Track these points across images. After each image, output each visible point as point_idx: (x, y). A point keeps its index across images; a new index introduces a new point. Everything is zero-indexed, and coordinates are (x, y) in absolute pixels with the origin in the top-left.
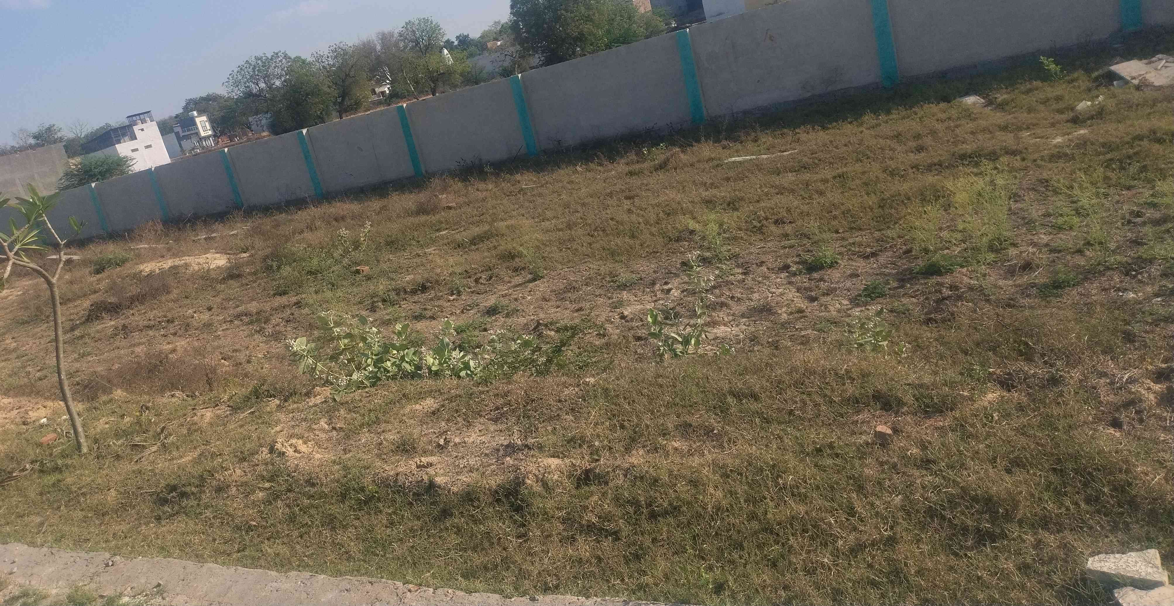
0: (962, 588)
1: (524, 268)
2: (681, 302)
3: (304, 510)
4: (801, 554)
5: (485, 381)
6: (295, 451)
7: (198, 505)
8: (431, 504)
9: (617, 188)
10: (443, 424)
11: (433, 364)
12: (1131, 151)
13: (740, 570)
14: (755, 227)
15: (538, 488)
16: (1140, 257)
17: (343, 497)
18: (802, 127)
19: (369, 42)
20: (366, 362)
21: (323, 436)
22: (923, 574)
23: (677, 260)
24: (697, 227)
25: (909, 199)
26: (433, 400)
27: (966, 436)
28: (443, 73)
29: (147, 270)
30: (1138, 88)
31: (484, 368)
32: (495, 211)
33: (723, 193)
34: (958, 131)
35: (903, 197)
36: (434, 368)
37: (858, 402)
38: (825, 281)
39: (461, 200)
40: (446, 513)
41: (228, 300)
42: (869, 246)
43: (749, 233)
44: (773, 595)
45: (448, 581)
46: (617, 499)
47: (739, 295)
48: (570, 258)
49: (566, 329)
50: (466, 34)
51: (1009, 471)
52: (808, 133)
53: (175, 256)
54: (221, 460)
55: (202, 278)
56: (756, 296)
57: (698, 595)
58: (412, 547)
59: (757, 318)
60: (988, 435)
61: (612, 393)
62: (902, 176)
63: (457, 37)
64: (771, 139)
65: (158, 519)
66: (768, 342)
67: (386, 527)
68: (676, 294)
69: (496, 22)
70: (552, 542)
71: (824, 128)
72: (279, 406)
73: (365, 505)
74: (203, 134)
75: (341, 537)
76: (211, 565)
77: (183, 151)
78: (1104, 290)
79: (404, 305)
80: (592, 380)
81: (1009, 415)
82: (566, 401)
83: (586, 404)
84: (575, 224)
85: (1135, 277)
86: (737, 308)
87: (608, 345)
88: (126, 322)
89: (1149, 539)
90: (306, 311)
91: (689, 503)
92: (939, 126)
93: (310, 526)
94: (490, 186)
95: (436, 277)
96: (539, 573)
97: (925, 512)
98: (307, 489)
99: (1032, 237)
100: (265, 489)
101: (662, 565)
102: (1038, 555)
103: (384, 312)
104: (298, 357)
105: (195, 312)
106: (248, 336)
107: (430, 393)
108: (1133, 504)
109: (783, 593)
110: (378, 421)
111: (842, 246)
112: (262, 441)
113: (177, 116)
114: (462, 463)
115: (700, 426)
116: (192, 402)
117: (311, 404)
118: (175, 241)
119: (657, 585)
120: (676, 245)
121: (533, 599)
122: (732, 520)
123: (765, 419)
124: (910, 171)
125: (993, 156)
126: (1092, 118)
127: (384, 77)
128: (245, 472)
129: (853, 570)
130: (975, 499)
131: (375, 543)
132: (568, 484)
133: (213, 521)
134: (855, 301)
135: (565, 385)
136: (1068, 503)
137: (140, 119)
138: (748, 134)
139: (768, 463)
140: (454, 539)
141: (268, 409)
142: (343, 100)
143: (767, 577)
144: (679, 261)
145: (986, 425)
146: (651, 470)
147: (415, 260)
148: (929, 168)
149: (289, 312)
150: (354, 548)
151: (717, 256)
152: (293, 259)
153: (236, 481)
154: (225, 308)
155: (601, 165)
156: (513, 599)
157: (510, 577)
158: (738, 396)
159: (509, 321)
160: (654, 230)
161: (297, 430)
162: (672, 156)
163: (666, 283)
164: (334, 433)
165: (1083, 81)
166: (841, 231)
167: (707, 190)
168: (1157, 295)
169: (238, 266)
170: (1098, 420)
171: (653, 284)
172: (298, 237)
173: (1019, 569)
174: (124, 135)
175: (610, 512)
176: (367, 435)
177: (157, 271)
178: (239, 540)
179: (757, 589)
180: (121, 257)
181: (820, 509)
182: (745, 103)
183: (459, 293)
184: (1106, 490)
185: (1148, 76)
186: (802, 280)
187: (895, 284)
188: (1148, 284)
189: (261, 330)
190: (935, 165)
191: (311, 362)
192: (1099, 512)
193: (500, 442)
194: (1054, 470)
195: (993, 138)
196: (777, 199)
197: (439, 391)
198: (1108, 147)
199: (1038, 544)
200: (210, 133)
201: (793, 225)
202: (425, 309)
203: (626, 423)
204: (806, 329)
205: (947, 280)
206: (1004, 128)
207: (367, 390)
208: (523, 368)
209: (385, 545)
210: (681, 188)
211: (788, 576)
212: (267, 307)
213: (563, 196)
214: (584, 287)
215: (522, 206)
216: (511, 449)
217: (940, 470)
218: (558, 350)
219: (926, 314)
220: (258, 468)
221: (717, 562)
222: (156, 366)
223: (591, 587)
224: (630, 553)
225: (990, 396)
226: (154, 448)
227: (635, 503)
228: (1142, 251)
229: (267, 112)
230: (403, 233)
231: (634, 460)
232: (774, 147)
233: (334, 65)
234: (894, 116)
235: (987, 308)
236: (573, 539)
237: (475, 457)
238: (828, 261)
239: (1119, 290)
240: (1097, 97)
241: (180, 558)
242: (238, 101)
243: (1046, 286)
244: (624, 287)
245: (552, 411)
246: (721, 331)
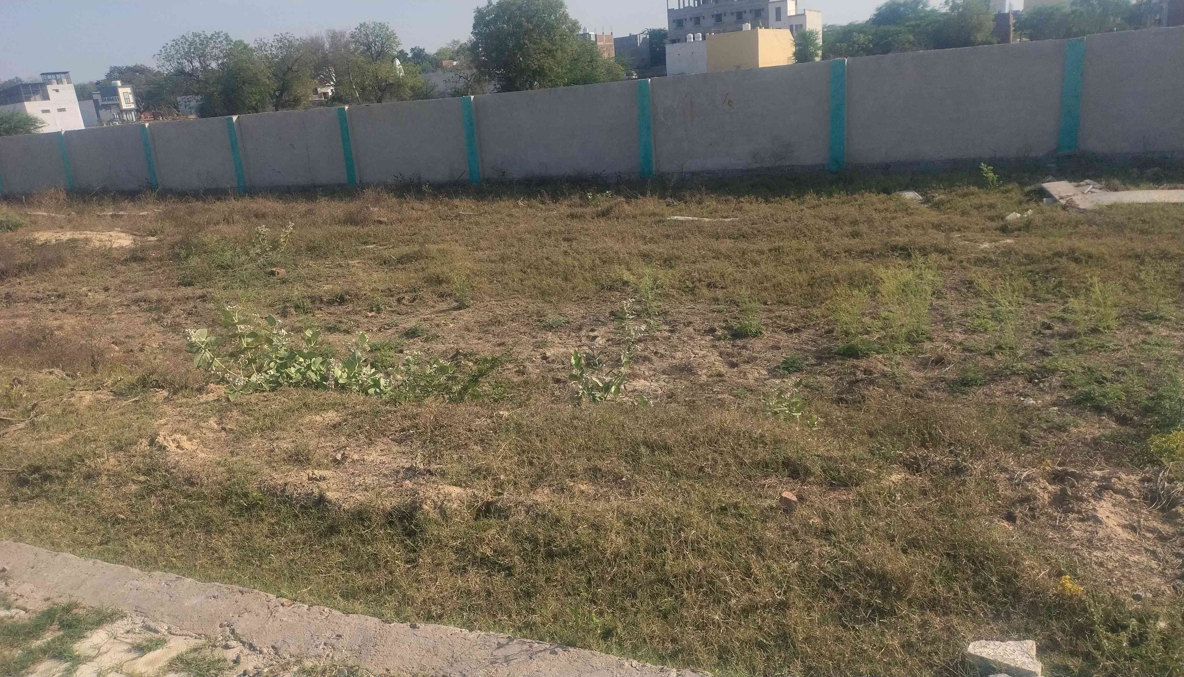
0: (846, 659)
1: (450, 295)
2: (605, 350)
3: (179, 509)
4: (693, 609)
5: (394, 401)
6: (177, 447)
7: (63, 490)
8: (319, 518)
9: (557, 228)
10: (343, 438)
11: (341, 377)
12: (1050, 266)
13: (630, 618)
14: (688, 287)
15: (434, 515)
16: (1044, 367)
17: (224, 501)
18: (747, 197)
19: (317, 38)
20: (268, 365)
21: (211, 435)
22: (810, 642)
23: (606, 308)
24: (632, 279)
25: (838, 281)
26: (335, 413)
27: (868, 512)
28: (392, 84)
29: (43, 239)
30: (1064, 208)
31: (395, 388)
32: (427, 232)
33: (661, 249)
34: (893, 222)
35: (832, 279)
36: (341, 381)
37: (767, 467)
38: (747, 349)
39: (394, 216)
40: (333, 530)
41: (128, 282)
42: (793, 321)
43: (681, 292)
44: (660, 647)
45: (327, 599)
46: (515, 535)
47: (663, 352)
48: (500, 292)
49: (485, 360)
50: (422, 48)
51: (905, 551)
52: (751, 203)
53: (75, 228)
54: (94, 446)
55: (103, 255)
56: (679, 355)
57: (585, 639)
58: (292, 560)
59: (678, 376)
60: (889, 515)
61: (525, 429)
62: (835, 259)
63: (412, 50)
64: (714, 203)
65: (15, 500)
66: (685, 401)
67: (267, 537)
68: (601, 342)
69: (454, 41)
70: (441, 570)
71: (767, 201)
72: (166, 398)
73: (247, 512)
74: (124, 106)
75: (215, 542)
76: (66, 555)
77: (100, 121)
78: (1009, 393)
79: (319, 314)
80: (506, 414)
81: (912, 497)
82: (476, 431)
83: (496, 436)
84: (509, 258)
85: (1037, 384)
86: (658, 364)
87: (526, 383)
88: (11, 290)
89: (1027, 630)
90: (211, 305)
91: (589, 546)
92: (875, 215)
93: (182, 527)
94: (427, 207)
95: (356, 291)
96: (424, 601)
97: (819, 581)
98: (185, 488)
99: (948, 334)
100: (140, 482)
101: (553, 605)
102: (922, 635)
103: (296, 319)
104: (195, 350)
105: (90, 291)
106: (145, 323)
107: (334, 406)
108: (1017, 595)
109: (670, 645)
110: (272, 427)
111: (768, 318)
112: (142, 432)
113: (98, 83)
114: (358, 481)
115: (610, 472)
116: (72, 383)
117: (202, 400)
118: (78, 213)
119: (544, 624)
120: (608, 294)
121: (414, 627)
122: (629, 567)
123: (675, 472)
124: (843, 255)
125: (924, 252)
126: (1019, 229)
127: (328, 77)
128: (119, 462)
129: (742, 630)
130: (870, 574)
131: (252, 552)
132: (467, 514)
133: (77, 509)
134: (773, 373)
135: (477, 416)
136: (957, 588)
137: (56, 79)
138: (693, 195)
139: (672, 516)
140: (337, 557)
141: (155, 400)
142: (281, 94)
143: (656, 628)
144: (609, 310)
145: (888, 503)
146: (554, 509)
147: (336, 270)
148: (862, 254)
149: (192, 305)
150: (228, 554)
151: (646, 310)
152: (203, 249)
153: (108, 471)
154: (123, 291)
155: (543, 203)
156: (392, 625)
157: (392, 601)
158: (651, 447)
159: (427, 346)
160: (587, 275)
161: (182, 426)
162: (616, 205)
163: (593, 330)
164: (223, 433)
165: (1016, 194)
166: (769, 303)
167: (646, 244)
168: (1054, 405)
169: (143, 249)
170: (994, 512)
171: (580, 329)
172: (212, 228)
173: (903, 647)
174: (36, 92)
175: (506, 547)
176: (259, 440)
177: (54, 241)
178: (102, 532)
179: (645, 639)
180: (14, 221)
181: (718, 566)
182: (693, 165)
183: (379, 311)
184: (994, 580)
185: (1074, 198)
186: (726, 345)
187: (813, 361)
188: (1047, 393)
189: (159, 319)
190: (867, 252)
191: (208, 356)
192: (984, 599)
193: (401, 464)
194: (948, 555)
195: (925, 234)
196: (712, 263)
197: (344, 405)
198: (1031, 259)
199: (924, 625)
200: (133, 106)
201: (725, 290)
202: (340, 322)
203: (534, 461)
204: (722, 393)
205: (863, 363)
206: (937, 227)
207: (265, 394)
208: (435, 392)
209: (262, 555)
210: (620, 238)
211: (678, 629)
212: (169, 296)
213: (501, 228)
214: (509, 323)
215: (456, 232)
216: (412, 472)
217: (839, 542)
218: (475, 380)
219: (838, 393)
220: (135, 460)
221: (609, 608)
222: (37, 341)
223: (476, 620)
224: (521, 590)
225: (895, 477)
226: (21, 425)
227: (534, 540)
228: (1047, 361)
229: (197, 94)
230: (327, 240)
231: (538, 498)
232: (716, 212)
233: (277, 57)
234: (835, 200)
235: (898, 395)
236: (465, 570)
237: (373, 476)
238: (754, 331)
239: (1021, 395)
240: (1027, 210)
241: (34, 544)
242: (169, 78)
243: (954, 382)
244: (550, 328)
245: (460, 439)
246: (640, 384)
